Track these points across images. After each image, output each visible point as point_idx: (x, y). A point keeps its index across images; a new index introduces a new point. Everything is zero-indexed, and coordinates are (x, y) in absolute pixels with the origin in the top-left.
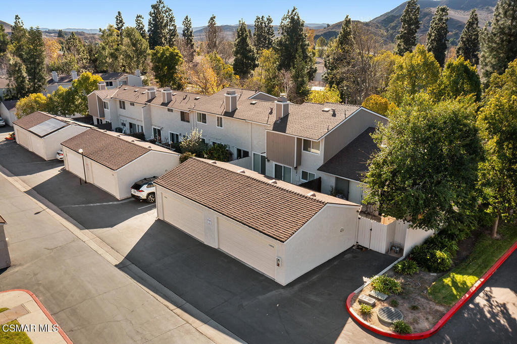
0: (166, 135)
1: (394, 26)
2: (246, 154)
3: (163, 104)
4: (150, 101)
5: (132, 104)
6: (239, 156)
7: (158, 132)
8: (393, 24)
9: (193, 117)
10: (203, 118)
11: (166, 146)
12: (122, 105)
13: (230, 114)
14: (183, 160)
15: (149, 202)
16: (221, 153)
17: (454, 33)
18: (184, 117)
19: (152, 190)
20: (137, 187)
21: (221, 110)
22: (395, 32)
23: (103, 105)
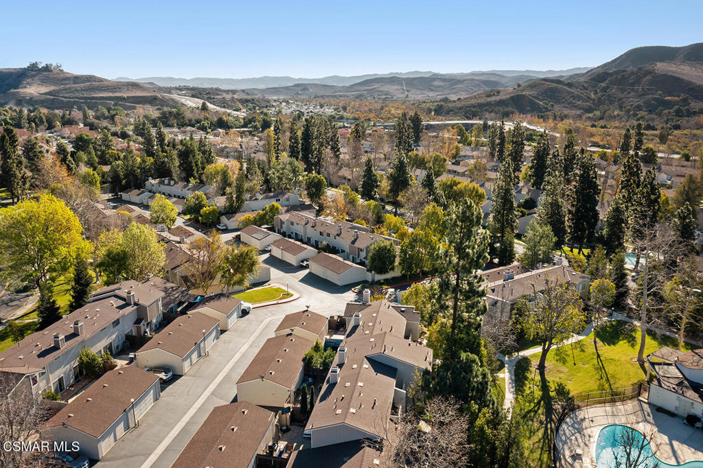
0: (313, 241)
1: (604, 87)
2: (344, 251)
3: (313, 227)
4: (306, 224)
5: (297, 224)
6: (342, 252)
7: (309, 239)
8: (603, 85)
9: (325, 234)
10: (328, 235)
11: (312, 246)
12: (292, 224)
13: (338, 235)
14: (319, 253)
15: (307, 267)
16: (334, 250)
17: (681, 98)
18: (321, 233)
19: (308, 263)
20: (303, 262)
21: (336, 233)
22: (604, 95)
23: (282, 222)
